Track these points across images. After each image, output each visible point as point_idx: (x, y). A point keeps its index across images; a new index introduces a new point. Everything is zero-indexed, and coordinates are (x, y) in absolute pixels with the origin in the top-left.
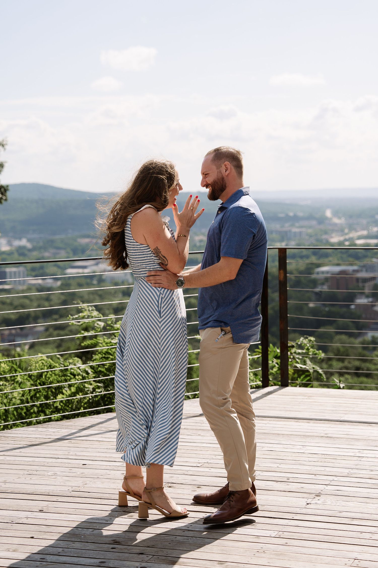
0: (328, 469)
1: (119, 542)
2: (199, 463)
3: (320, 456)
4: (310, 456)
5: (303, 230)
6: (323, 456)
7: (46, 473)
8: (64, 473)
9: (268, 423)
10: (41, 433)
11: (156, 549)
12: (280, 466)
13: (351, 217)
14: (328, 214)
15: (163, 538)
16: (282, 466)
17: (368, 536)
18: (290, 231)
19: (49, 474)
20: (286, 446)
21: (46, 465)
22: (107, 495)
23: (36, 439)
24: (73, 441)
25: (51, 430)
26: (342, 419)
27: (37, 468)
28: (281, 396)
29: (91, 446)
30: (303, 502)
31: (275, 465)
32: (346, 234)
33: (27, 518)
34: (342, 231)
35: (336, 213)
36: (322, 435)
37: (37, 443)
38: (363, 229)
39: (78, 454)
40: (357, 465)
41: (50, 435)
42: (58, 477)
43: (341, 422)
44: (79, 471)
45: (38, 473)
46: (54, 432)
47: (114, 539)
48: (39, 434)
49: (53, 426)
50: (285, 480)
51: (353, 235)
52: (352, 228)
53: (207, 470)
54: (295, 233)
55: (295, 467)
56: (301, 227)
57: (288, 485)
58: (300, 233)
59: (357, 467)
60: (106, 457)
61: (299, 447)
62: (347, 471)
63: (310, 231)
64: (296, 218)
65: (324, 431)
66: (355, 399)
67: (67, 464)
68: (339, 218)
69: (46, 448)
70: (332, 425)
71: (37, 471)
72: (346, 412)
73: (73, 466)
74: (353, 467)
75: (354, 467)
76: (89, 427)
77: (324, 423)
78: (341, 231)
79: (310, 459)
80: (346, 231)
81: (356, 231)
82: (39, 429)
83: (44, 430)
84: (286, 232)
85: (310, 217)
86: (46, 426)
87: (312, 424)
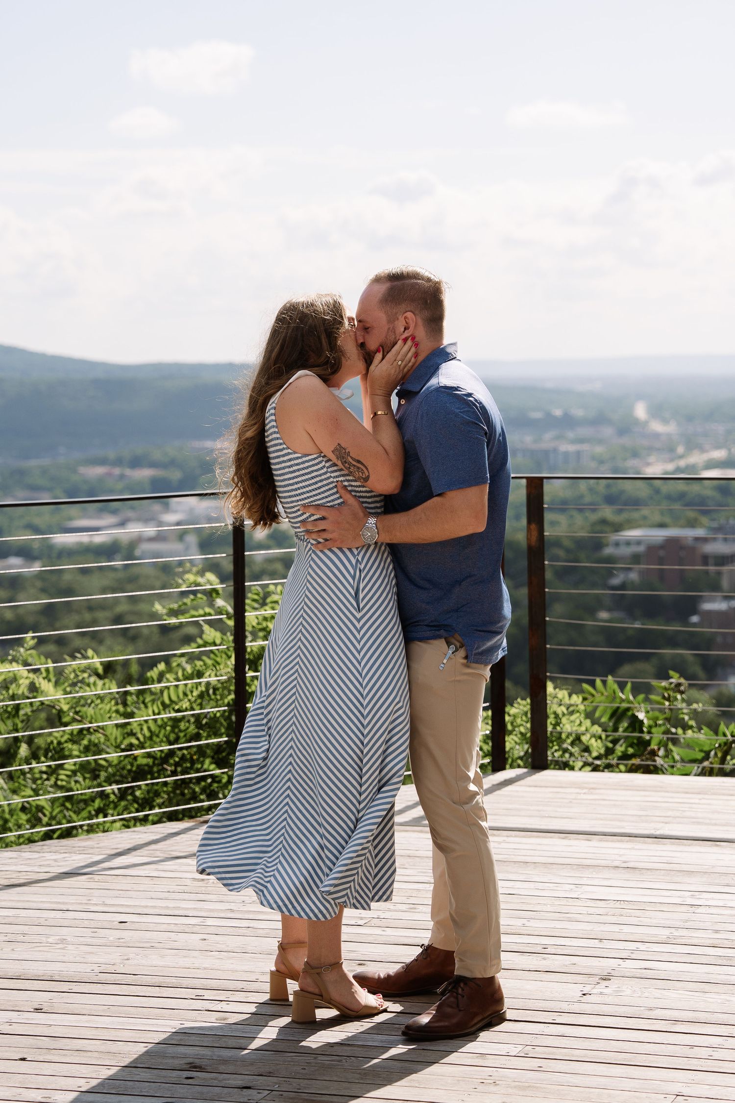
0: (626, 929)
1: (200, 1067)
2: (361, 918)
3: (612, 904)
4: (590, 903)
5: (585, 447)
6: (618, 905)
7: (44, 939)
8: (82, 939)
9: (504, 842)
10: (28, 862)
11: (275, 1080)
12: (527, 924)
13: (690, 419)
14: (640, 411)
15: (289, 1059)
16: (533, 923)
17: (704, 1053)
18: (555, 450)
19: (50, 940)
20: (540, 885)
21: (43, 922)
22: (174, 980)
23: (19, 874)
24: (96, 877)
25: (49, 856)
26: (658, 833)
27: (25, 929)
28: (532, 789)
29: (136, 887)
30: (574, 991)
31: (519, 922)
32: (681, 457)
33: (10, 1023)
34: (671, 449)
35: (657, 411)
36: (616, 864)
37: (22, 881)
38: (718, 447)
39: (108, 901)
40: (686, 921)
41: (49, 866)
42: (70, 947)
43: (656, 838)
44: (113, 935)
45: (27, 938)
46: (55, 860)
47: (191, 1060)
48: (25, 865)
49: (54, 849)
50: (539, 949)
51: (696, 458)
52: (692, 445)
53: (378, 931)
54: (566, 454)
55: (559, 925)
56: (581, 441)
57: (544, 959)
58: (578, 454)
59: (687, 925)
60: (167, 908)
61: (568, 887)
62: (667, 932)
63: (599, 450)
64: (568, 421)
65: (621, 855)
66: (687, 793)
67: (86, 922)
68: (665, 421)
69: (41, 890)
70: (638, 844)
71: (24, 934)
72: (667, 820)
73: (99, 925)
74: (678, 924)
75: (682, 924)
76: (129, 849)
77: (622, 841)
78: (669, 449)
79: (591, 911)
80: (680, 450)
81: (703, 450)
82: (23, 854)
83: (36, 855)
84: (546, 453)
85: (599, 420)
86: (40, 848)
87: (595, 842)
